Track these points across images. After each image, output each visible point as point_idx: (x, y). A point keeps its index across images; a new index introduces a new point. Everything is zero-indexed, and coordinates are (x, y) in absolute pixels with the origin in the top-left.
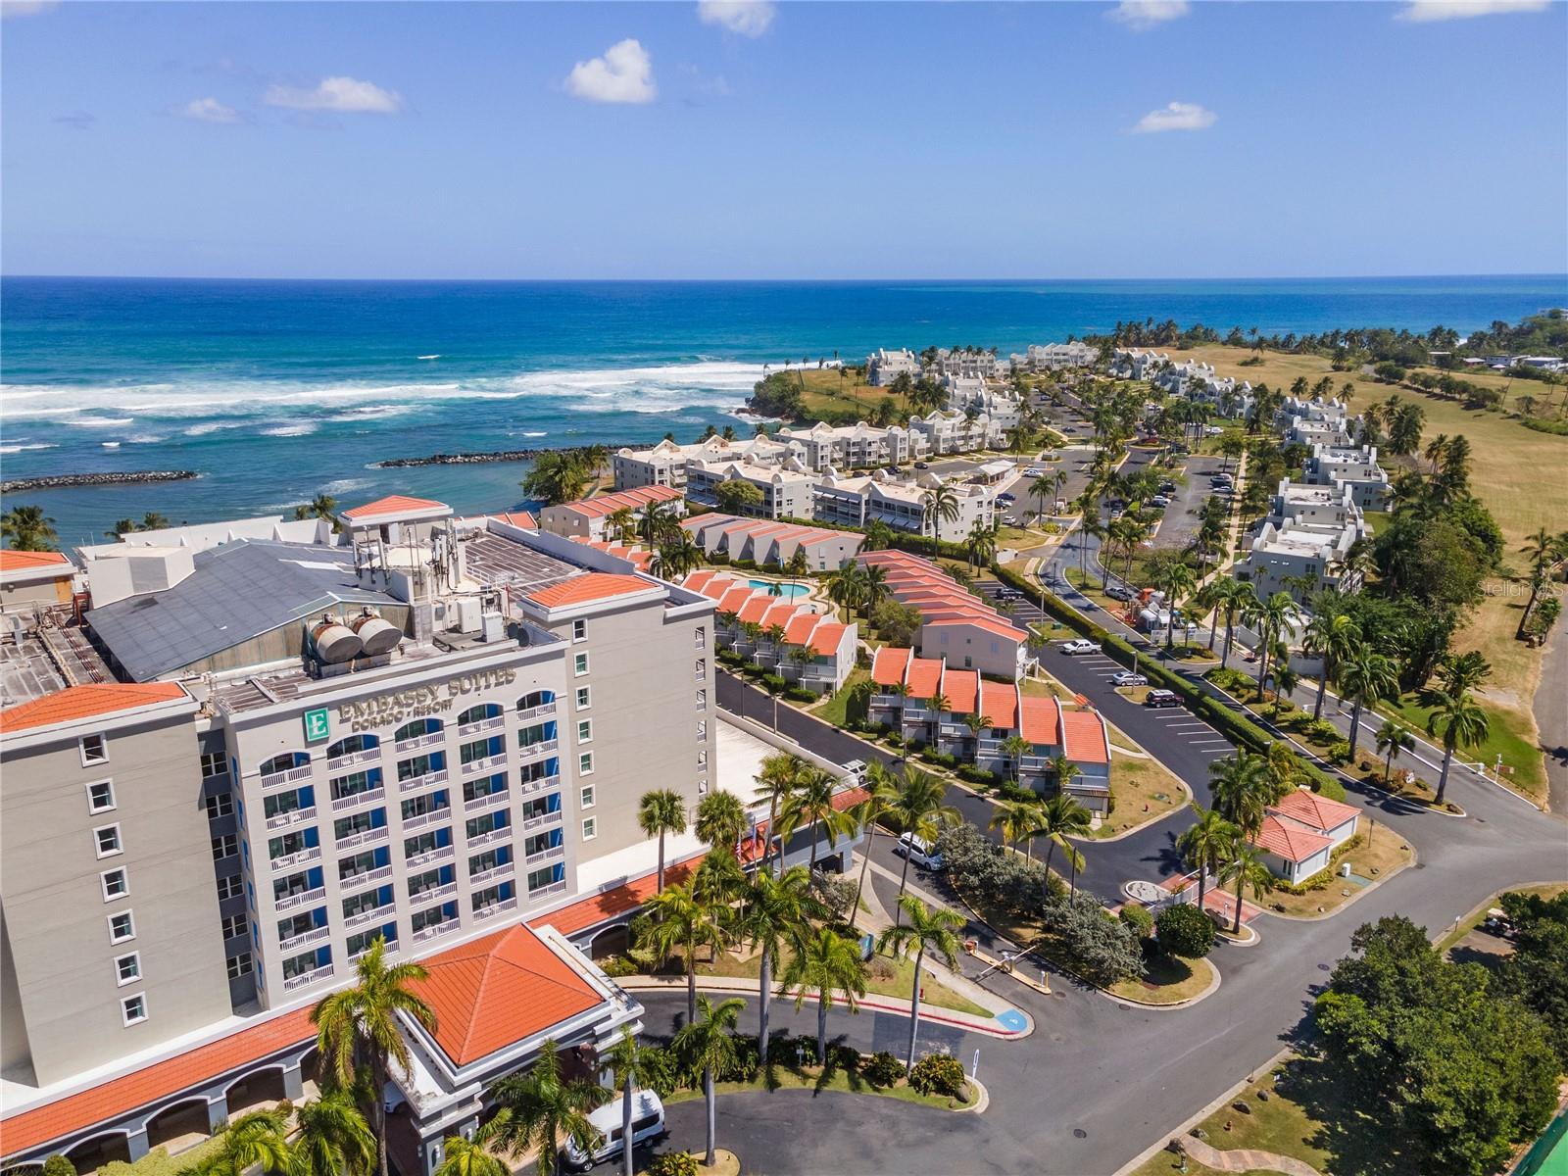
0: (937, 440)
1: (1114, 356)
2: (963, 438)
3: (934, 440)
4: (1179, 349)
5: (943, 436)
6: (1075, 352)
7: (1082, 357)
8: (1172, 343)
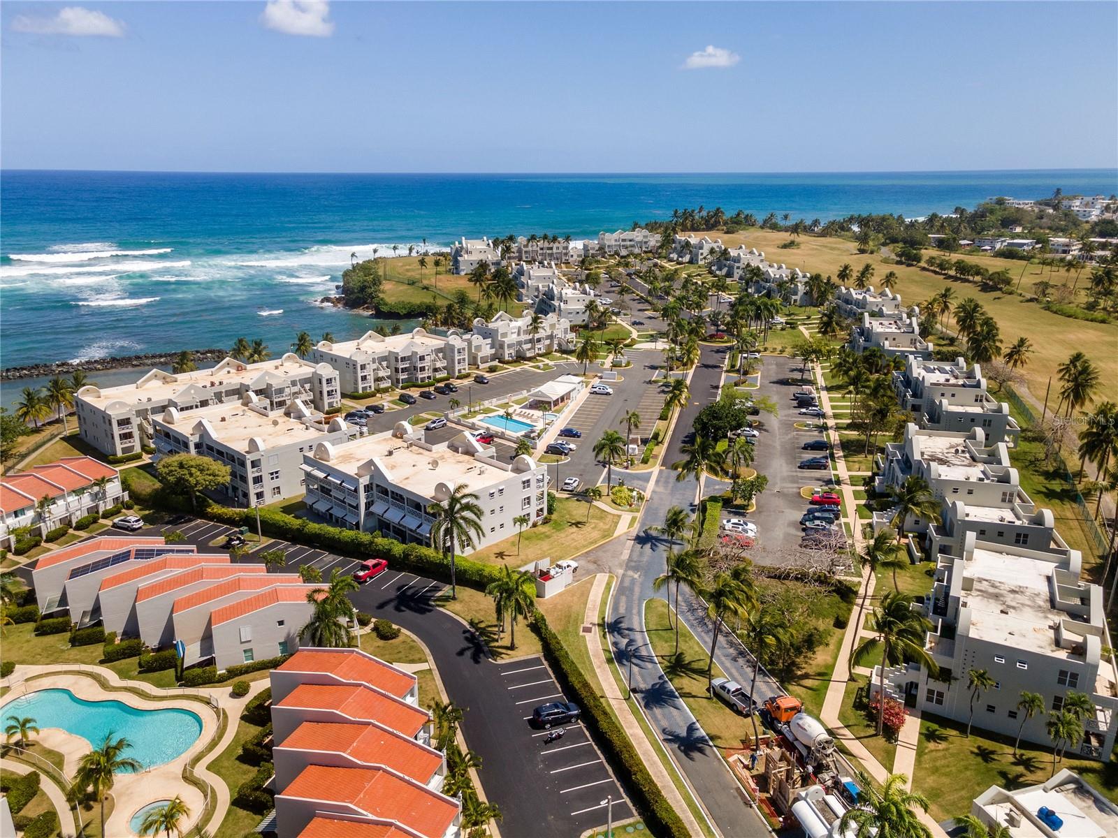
0: (502, 346)
1: (674, 242)
2: (531, 341)
3: (498, 346)
4: (726, 233)
5: (507, 341)
6: (640, 239)
7: (646, 243)
8: (720, 227)
